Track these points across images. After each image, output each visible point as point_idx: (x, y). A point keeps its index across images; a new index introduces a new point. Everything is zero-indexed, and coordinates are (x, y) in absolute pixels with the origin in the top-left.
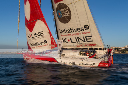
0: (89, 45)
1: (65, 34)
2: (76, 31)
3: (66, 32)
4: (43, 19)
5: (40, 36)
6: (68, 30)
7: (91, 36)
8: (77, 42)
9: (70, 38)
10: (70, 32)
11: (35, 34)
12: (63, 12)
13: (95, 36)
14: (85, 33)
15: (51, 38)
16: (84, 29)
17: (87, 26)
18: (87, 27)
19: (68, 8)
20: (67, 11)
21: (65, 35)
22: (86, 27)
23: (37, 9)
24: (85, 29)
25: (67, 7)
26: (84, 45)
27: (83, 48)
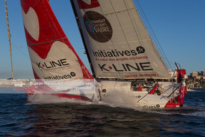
0: (147, 75)
1: (103, 58)
2: (123, 55)
3: (105, 55)
4: (64, 39)
5: (63, 66)
6: (108, 53)
7: (149, 63)
8: (126, 70)
9: (113, 65)
10: (112, 56)
11: (53, 62)
12: (97, 25)
13: (156, 62)
14: (139, 58)
15: (83, 69)
16: (136, 52)
17: (141, 48)
18: (141, 50)
19: (106, 20)
20: (105, 24)
21: (104, 60)
22: (139, 49)
23: (52, 24)
24: (139, 53)
25: (104, 18)
26: (138, 75)
27: (137, 79)
